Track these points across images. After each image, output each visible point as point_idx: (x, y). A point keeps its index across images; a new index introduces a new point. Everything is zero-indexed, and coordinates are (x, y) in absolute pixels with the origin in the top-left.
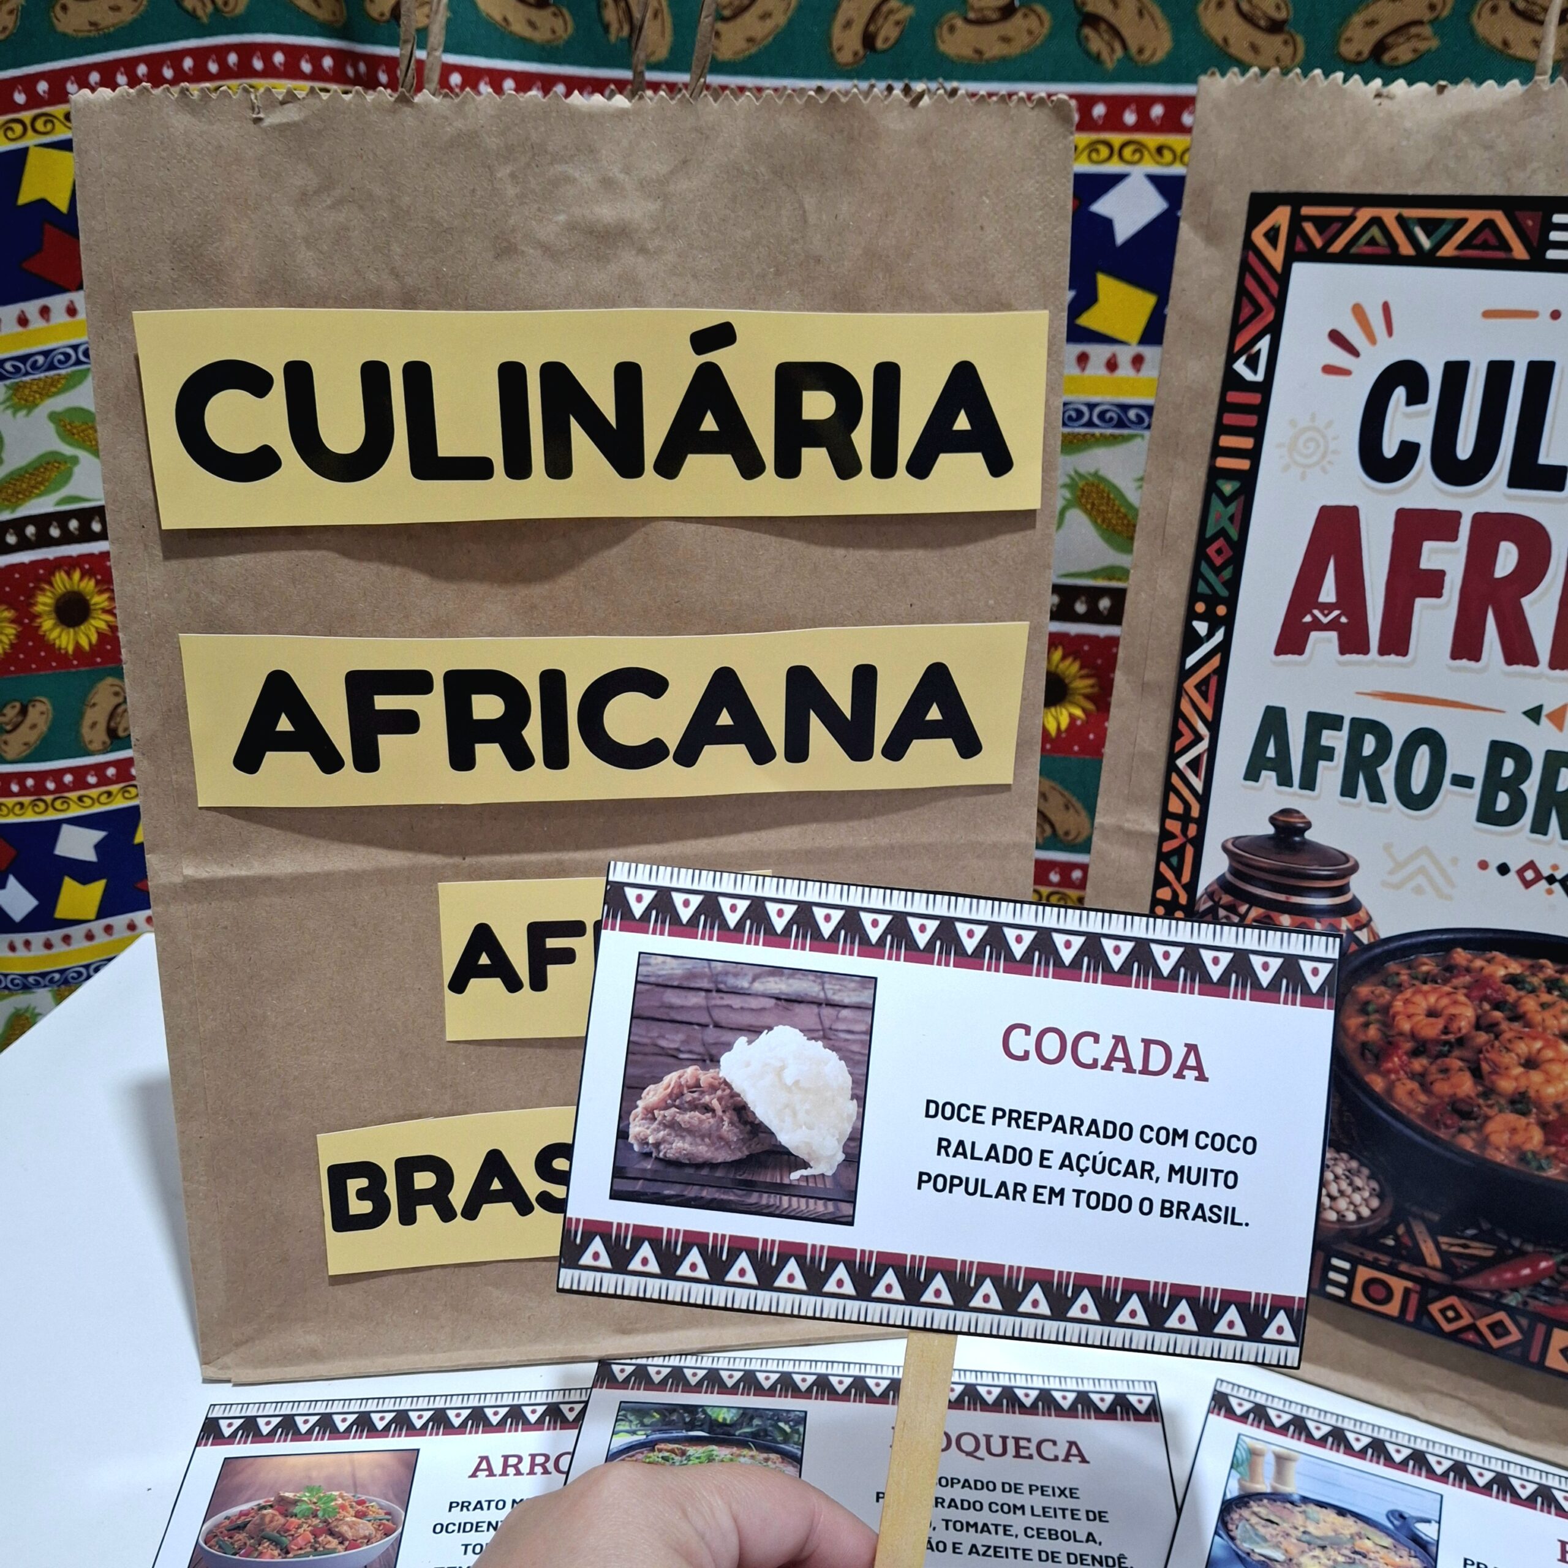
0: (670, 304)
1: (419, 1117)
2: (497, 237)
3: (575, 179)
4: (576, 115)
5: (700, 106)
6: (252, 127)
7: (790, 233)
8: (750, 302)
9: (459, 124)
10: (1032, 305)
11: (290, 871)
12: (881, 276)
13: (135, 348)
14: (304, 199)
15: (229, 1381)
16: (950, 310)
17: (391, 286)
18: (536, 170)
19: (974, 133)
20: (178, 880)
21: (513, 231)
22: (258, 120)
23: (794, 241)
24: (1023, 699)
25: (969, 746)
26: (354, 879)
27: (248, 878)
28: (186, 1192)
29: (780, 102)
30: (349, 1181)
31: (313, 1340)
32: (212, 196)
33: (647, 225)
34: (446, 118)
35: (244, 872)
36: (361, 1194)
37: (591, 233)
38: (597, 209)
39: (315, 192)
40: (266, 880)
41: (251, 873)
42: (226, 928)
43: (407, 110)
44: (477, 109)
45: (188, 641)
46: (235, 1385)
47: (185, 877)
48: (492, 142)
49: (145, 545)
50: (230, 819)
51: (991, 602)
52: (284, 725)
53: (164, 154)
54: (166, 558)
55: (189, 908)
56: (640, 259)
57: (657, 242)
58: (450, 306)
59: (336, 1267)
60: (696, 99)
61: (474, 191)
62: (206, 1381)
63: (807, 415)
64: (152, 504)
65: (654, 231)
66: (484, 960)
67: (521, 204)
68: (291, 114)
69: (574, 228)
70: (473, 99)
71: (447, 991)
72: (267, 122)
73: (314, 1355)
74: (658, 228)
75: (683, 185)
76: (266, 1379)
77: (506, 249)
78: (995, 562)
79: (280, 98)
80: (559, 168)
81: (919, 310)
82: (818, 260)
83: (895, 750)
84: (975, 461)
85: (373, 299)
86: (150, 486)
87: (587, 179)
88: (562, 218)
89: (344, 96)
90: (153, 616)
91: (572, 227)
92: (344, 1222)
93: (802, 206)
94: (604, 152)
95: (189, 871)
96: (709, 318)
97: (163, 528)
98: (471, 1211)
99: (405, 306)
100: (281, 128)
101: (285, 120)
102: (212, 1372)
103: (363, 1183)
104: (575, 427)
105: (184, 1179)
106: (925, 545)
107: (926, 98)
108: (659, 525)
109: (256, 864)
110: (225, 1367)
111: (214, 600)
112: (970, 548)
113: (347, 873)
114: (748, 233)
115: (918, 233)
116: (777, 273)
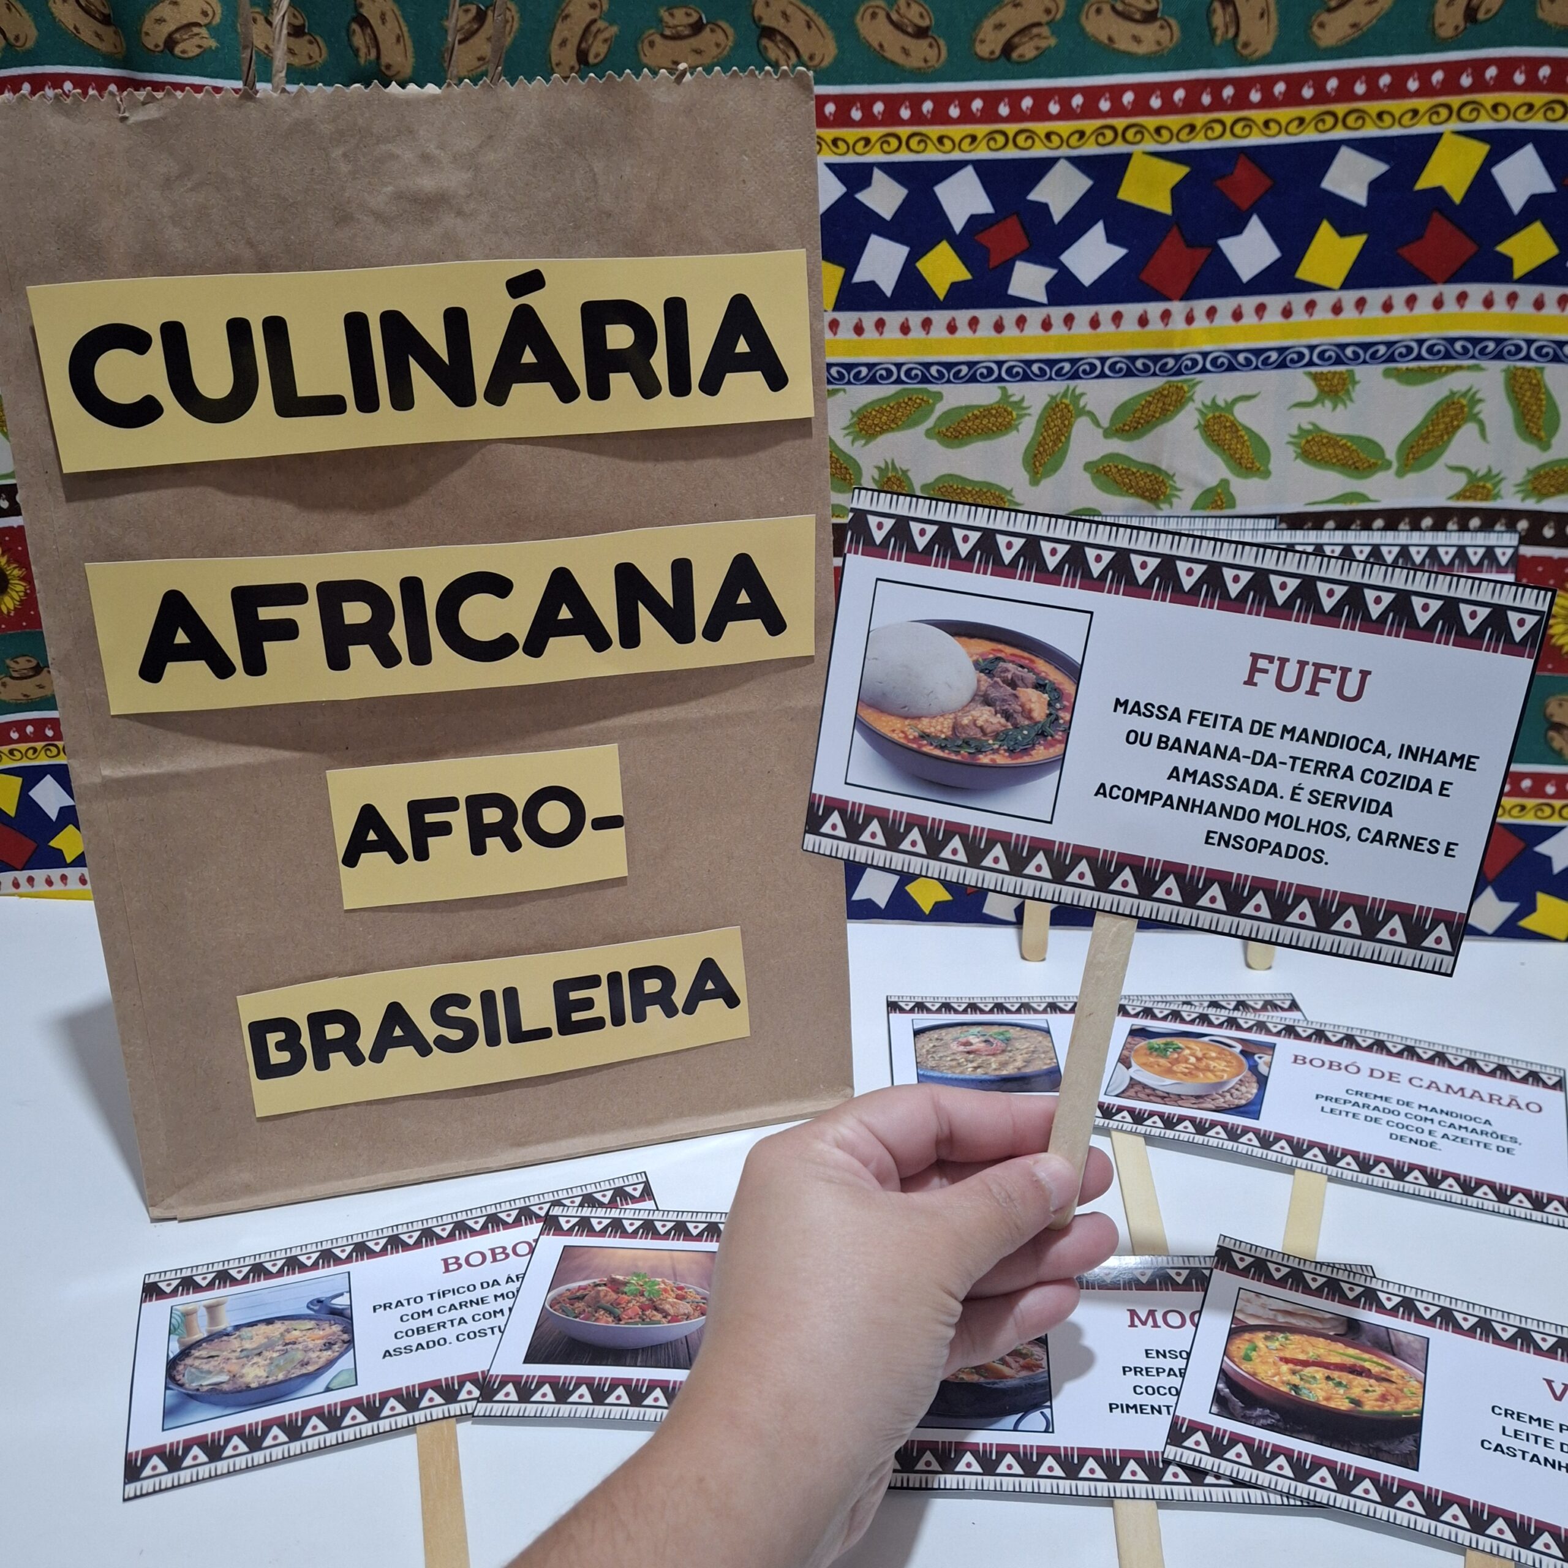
0: (487, 257)
1: (325, 977)
2: (336, 208)
3: (398, 156)
4: (394, 101)
5: (499, 90)
6: (119, 125)
7: (583, 193)
8: (556, 253)
9: (296, 114)
10: (792, 246)
11: (194, 766)
12: (663, 224)
13: (30, 318)
14: (168, 183)
15: (175, 1219)
16: (723, 252)
17: (247, 254)
18: (365, 150)
19: (731, 103)
20: (98, 780)
21: (348, 203)
22: (124, 119)
23: (588, 199)
24: (817, 581)
25: (776, 625)
26: (251, 770)
27: (158, 775)
28: (125, 1054)
29: (566, 84)
30: (268, 1036)
31: (246, 1177)
32: (88, 185)
33: (463, 192)
34: (285, 110)
35: (154, 771)
36: (280, 1046)
37: (415, 201)
38: (418, 180)
39: (177, 178)
40: (176, 776)
41: (162, 770)
42: (142, 820)
43: (251, 104)
44: (311, 101)
45: (92, 569)
46: (181, 1221)
47: (103, 777)
48: (326, 129)
49: (50, 489)
50: (140, 725)
51: (782, 499)
52: (181, 638)
53: (43, 151)
54: (69, 499)
55: (109, 804)
56: (459, 221)
57: (472, 206)
58: (299, 269)
59: (262, 1110)
60: (495, 84)
61: (313, 170)
62: (155, 1220)
63: (611, 345)
64: (53, 452)
65: (468, 196)
66: (372, 836)
67: (354, 179)
68: (151, 112)
69: (400, 197)
70: (306, 92)
71: (342, 867)
72: (131, 121)
73: (248, 1189)
74: (471, 194)
75: (491, 157)
76: (208, 1213)
77: (343, 218)
78: (782, 465)
79: (142, 99)
80: (383, 147)
81: (697, 254)
82: (609, 215)
83: (714, 632)
84: (757, 378)
85: (232, 265)
86: (50, 437)
87: (408, 156)
88: (390, 189)
89: (196, 95)
90: (60, 549)
91: (399, 196)
92: (266, 1070)
93: (592, 170)
94: (421, 132)
95: (107, 772)
96: (521, 267)
97: (65, 471)
98: (377, 1055)
99: (260, 270)
100: (146, 124)
101: (146, 118)
102: (157, 1212)
103: (281, 1036)
104: (415, 367)
105: (123, 1043)
106: (721, 454)
107: (688, 75)
108: (493, 446)
109: (165, 763)
110: (171, 1207)
111: (112, 532)
112: (762, 455)
113: (247, 766)
114: (549, 195)
115: (691, 188)
116: (577, 227)
